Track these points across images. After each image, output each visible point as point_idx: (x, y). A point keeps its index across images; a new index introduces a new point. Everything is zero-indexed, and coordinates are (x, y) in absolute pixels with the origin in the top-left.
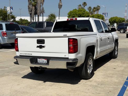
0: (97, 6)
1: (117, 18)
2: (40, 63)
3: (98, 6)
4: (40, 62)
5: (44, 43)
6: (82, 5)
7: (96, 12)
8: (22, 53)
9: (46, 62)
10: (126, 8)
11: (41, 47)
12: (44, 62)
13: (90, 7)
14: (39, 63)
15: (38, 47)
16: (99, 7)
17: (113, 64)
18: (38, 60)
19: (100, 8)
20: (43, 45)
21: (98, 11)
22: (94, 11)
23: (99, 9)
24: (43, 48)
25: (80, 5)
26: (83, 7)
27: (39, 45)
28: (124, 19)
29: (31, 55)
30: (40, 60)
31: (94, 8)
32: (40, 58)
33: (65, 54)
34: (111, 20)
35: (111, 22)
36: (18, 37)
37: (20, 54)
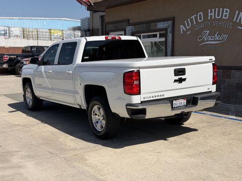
5: (184, 74)
9: (185, 103)
14: (174, 107)
15: (175, 81)
18: (174, 103)
20: (183, 77)
27: (177, 78)
29: (162, 97)
30: (177, 103)
36: (140, 68)
37: (143, 100)
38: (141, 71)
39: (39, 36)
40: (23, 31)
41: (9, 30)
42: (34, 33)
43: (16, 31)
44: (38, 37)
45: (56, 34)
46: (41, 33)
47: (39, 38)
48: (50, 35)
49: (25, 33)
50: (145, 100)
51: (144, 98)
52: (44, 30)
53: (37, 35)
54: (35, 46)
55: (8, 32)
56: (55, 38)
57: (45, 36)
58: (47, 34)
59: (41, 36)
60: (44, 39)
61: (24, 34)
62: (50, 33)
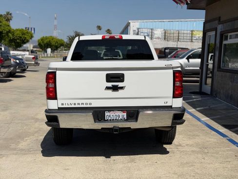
0: (6, 13)
1: (53, 39)
2: (110, 120)
3: (8, 13)
4: (110, 118)
5: (123, 81)
8: (64, 102)
9: (125, 117)
10: (56, 22)
11: (115, 89)
12: (121, 117)
14: (107, 120)
15: (108, 88)
16: (10, 14)
18: (106, 114)
19: (12, 17)
23: (11, 19)
24: (120, 91)
27: (110, 84)
28: (63, 42)
29: (88, 106)
30: (112, 114)
32: (110, 111)
33: (166, 100)
34: (43, 42)
35: (42, 45)
36: (57, 69)
37: (60, 106)
38: (58, 73)
39: (180, 37)
40: (165, 33)
41: (152, 32)
42: (175, 35)
43: (158, 33)
44: (178, 39)
45: (198, 36)
46: (182, 35)
47: (180, 40)
48: (192, 37)
49: (166, 34)
50: (64, 106)
51: (62, 104)
52: (185, 32)
53: (178, 36)
54: (168, 48)
55: (150, 34)
56: (196, 39)
57: (186, 38)
58: (188, 35)
59: (182, 38)
60: (184, 40)
61: (165, 36)
62: (192, 34)
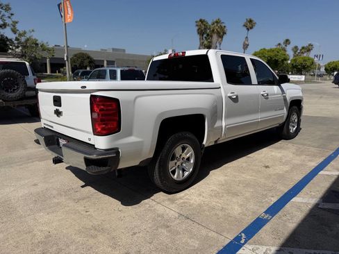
0: (308, 45)
5: (60, 105)
6: (282, 43)
7: (305, 55)
11: (58, 113)
13: (296, 47)
16: (312, 45)
17: (273, 153)
21: (308, 53)
22: (303, 53)
23: (312, 50)
25: (279, 44)
26: (284, 46)
27: (56, 108)
31: (303, 48)
33: (89, 136)
34: (329, 67)
38: (40, 94)
